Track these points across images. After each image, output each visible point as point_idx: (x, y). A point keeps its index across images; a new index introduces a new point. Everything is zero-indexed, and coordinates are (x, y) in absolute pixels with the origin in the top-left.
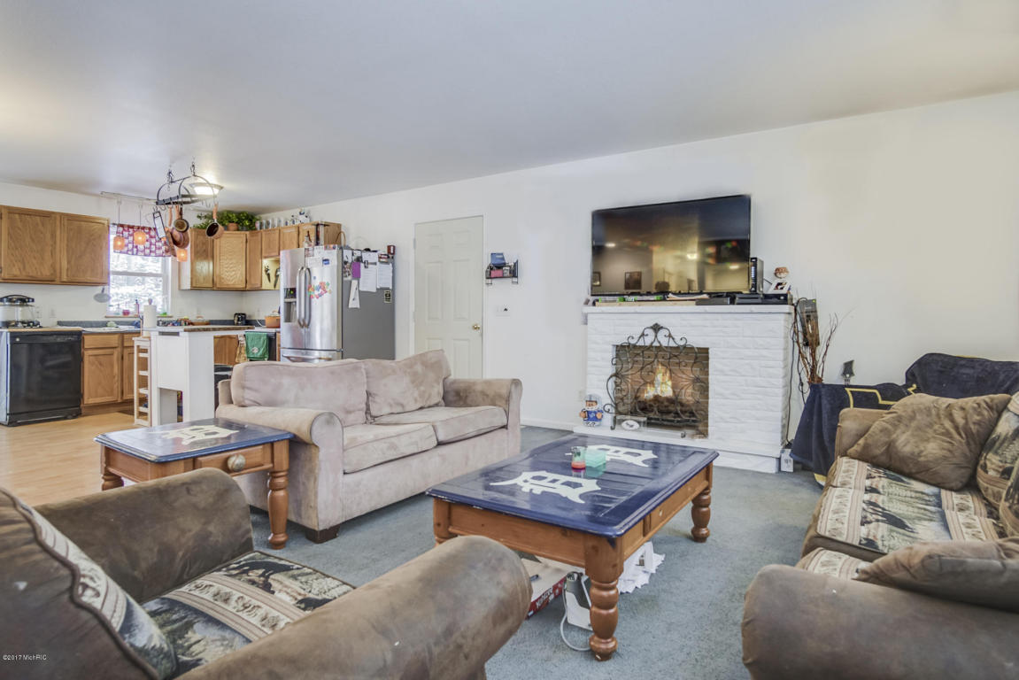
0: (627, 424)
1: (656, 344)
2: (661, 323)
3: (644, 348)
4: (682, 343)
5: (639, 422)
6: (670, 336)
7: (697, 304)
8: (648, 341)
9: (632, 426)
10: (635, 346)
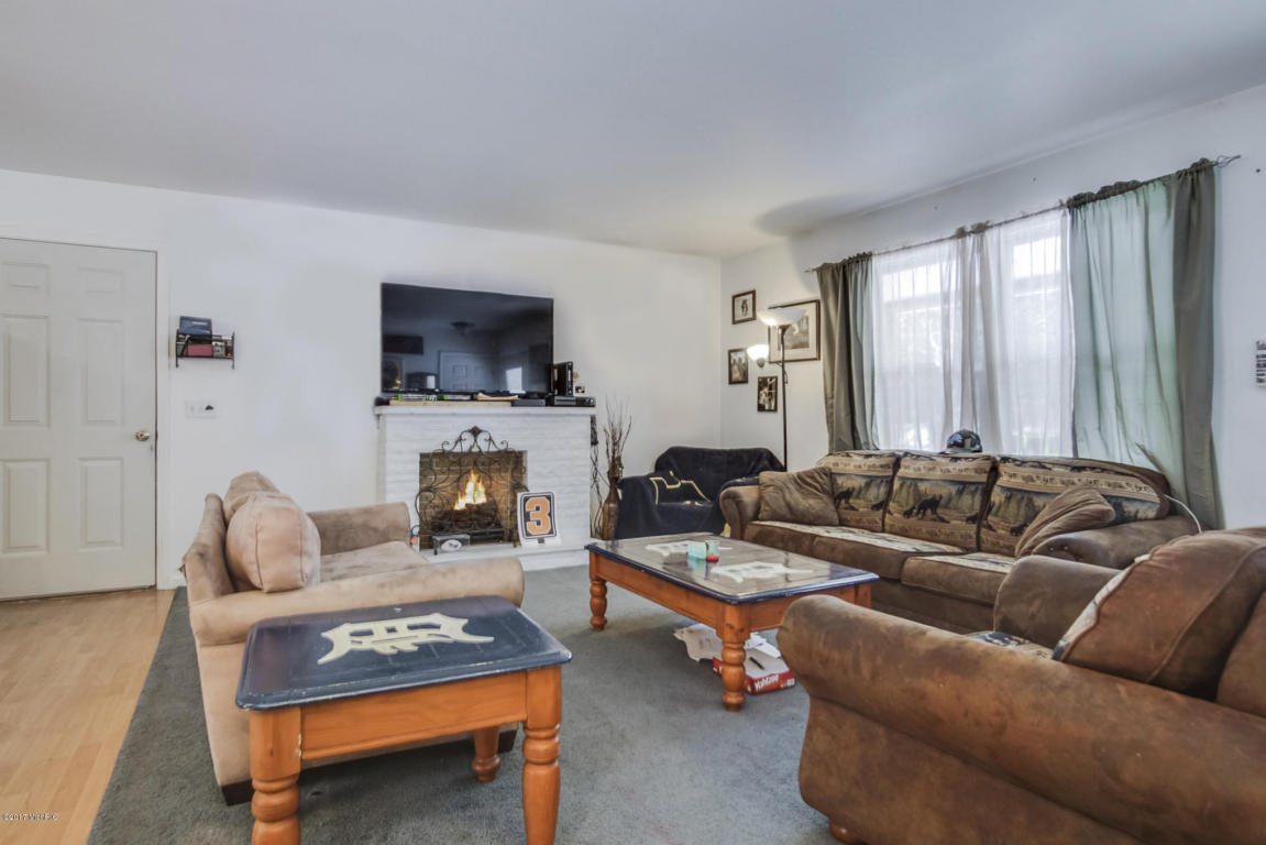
0: (451, 545)
1: (475, 450)
2: (480, 426)
3: (462, 455)
4: (502, 447)
5: (460, 540)
6: (490, 439)
7: (513, 405)
8: (465, 446)
9: (456, 546)
10: (450, 453)
